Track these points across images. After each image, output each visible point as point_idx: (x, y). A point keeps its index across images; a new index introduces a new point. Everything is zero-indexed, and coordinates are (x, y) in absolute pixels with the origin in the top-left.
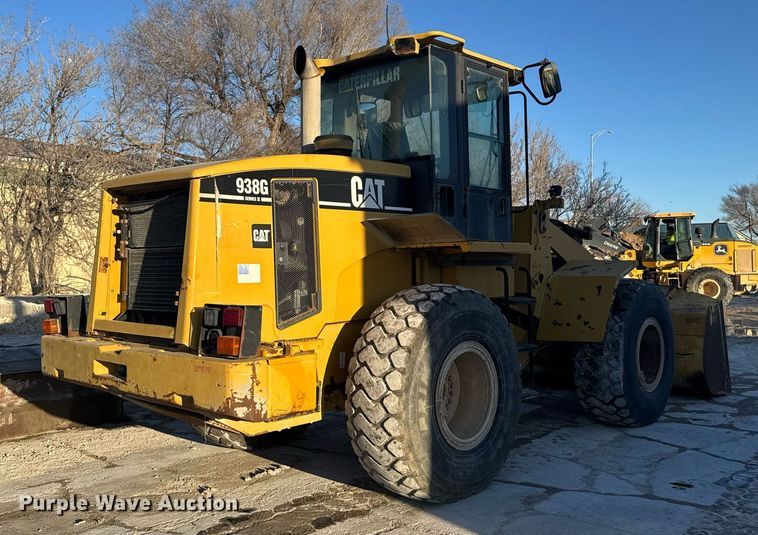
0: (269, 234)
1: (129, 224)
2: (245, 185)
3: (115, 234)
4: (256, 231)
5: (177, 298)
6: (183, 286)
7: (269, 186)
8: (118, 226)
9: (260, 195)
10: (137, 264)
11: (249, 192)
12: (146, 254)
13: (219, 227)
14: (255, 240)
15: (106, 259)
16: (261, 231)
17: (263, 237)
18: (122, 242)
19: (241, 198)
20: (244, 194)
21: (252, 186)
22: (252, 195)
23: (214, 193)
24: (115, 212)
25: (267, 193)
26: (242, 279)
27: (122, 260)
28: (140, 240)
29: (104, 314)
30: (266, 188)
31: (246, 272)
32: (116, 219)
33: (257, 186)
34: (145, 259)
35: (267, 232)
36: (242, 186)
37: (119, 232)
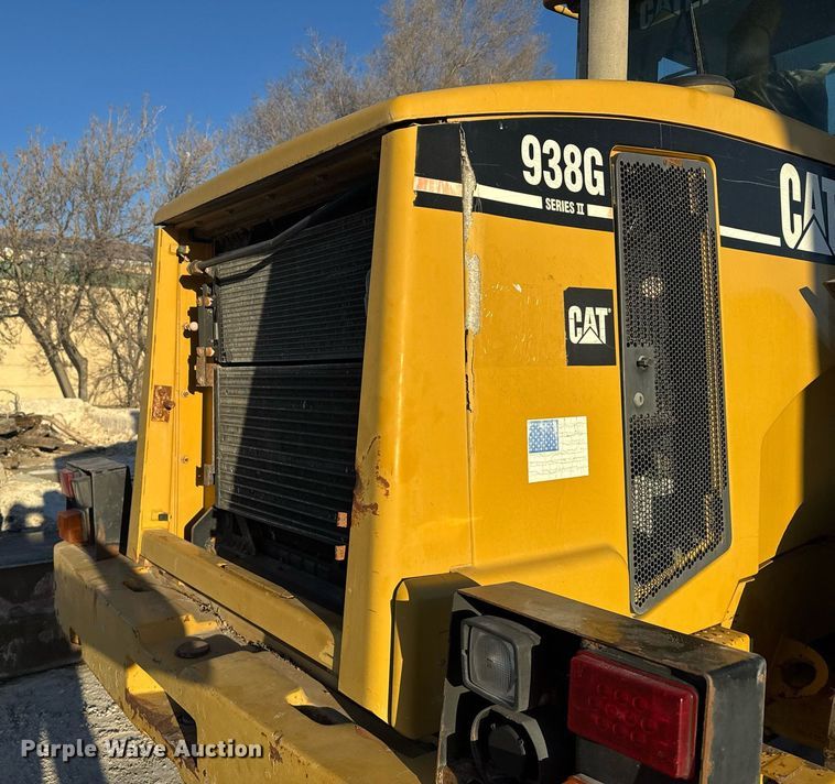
0: (609, 319)
1: (215, 307)
2: (545, 158)
3: (187, 333)
4: (574, 310)
5: (343, 536)
6: (362, 498)
7: (605, 169)
8: (194, 314)
9: (584, 197)
10: (236, 402)
11: (554, 184)
12: (256, 380)
13: (473, 295)
14: (574, 340)
15: (167, 390)
16: (589, 310)
17: (591, 329)
18: (200, 351)
19: (534, 202)
20: (542, 190)
21: (562, 165)
22: (562, 193)
23: (458, 178)
24: (186, 282)
25: (600, 190)
26: (540, 468)
27: (205, 391)
28: (242, 343)
29: (163, 517)
30: (599, 175)
31: (552, 447)
32: (190, 298)
33: (575, 167)
34: (254, 391)
35: (603, 312)
36: (536, 163)
37: (194, 326)
